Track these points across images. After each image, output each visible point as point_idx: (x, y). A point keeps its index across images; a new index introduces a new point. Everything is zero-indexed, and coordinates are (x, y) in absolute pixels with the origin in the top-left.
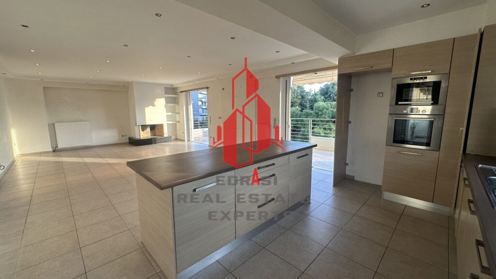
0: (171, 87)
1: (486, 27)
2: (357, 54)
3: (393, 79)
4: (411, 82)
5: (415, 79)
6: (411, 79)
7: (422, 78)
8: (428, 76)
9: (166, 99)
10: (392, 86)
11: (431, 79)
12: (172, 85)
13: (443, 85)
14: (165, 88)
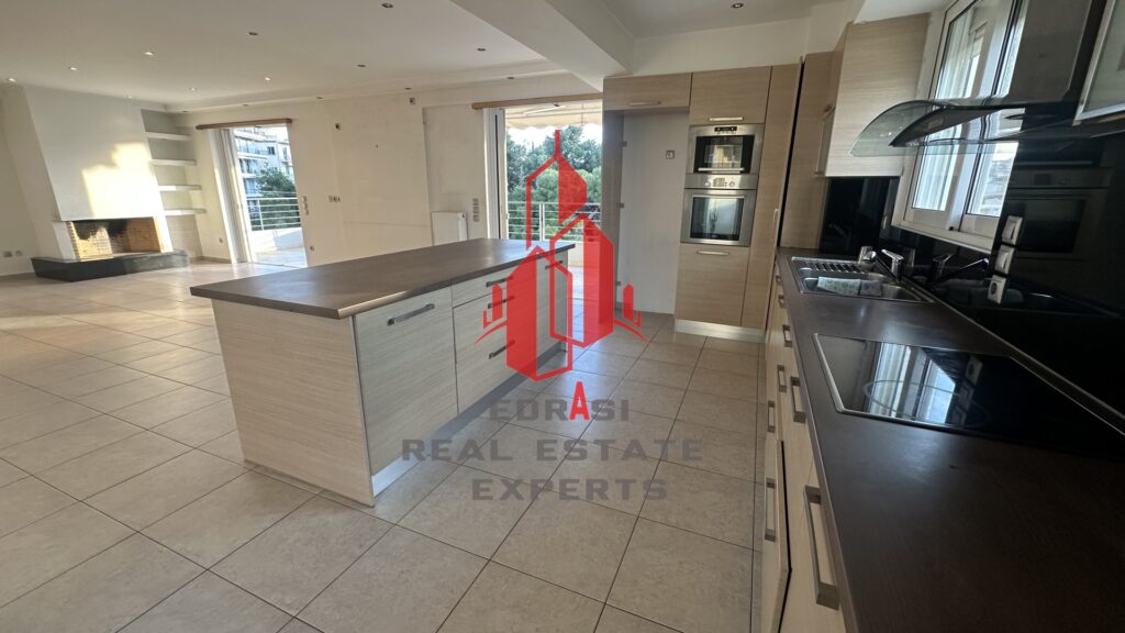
0: (163, 110)
1: (808, 55)
2: (635, 75)
3: (692, 126)
4: (716, 134)
5: (722, 129)
6: (716, 130)
7: (730, 129)
8: (738, 127)
9: (153, 144)
10: (690, 140)
11: (741, 131)
12: (165, 106)
13: (757, 142)
14: (144, 113)
